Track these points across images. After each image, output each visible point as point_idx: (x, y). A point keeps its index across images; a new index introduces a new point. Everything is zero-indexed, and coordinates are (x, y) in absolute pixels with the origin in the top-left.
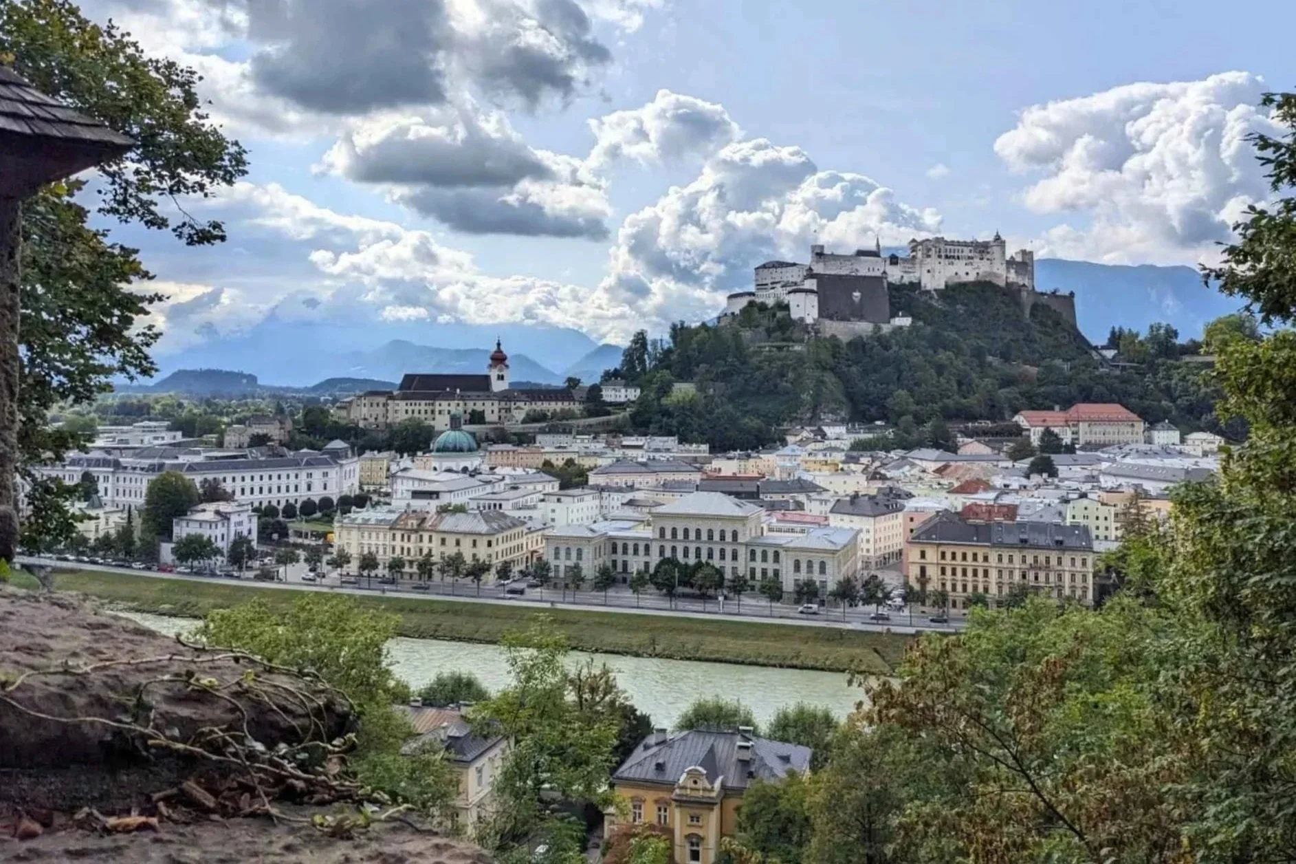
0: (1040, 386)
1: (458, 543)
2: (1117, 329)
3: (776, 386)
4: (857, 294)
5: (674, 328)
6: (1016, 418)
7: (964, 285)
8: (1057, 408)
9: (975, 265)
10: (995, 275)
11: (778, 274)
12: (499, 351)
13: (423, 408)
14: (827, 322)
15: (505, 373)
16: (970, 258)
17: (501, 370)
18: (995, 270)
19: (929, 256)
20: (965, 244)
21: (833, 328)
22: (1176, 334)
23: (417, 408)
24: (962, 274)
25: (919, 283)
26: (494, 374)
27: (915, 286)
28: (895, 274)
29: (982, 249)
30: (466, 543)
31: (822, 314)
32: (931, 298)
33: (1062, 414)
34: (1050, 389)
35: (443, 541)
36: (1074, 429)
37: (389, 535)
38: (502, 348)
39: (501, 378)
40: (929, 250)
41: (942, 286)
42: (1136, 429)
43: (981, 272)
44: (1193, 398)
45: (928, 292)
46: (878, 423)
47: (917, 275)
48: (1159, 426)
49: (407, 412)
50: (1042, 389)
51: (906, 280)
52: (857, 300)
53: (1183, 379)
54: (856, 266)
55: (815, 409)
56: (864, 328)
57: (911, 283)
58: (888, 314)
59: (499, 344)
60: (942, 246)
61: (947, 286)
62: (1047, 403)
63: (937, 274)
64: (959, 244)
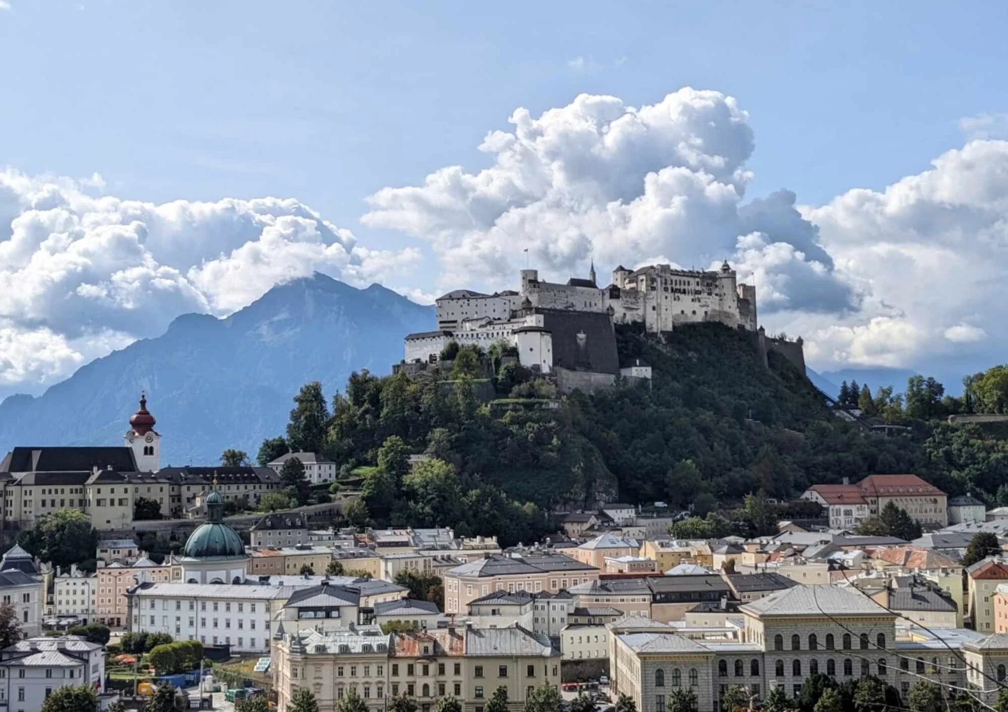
0: (816, 454)
1: (503, 672)
2: (849, 385)
3: (536, 457)
4: (581, 336)
5: (354, 379)
6: (807, 494)
7: (693, 326)
8: (846, 480)
9: (703, 302)
10: (728, 315)
11: (472, 308)
12: (144, 412)
13: (67, 496)
14: (564, 372)
15: (155, 444)
16: (698, 292)
17: (149, 439)
18: (726, 309)
19: (653, 289)
20: (691, 274)
21: (573, 379)
22: (940, 389)
23: (58, 498)
24: (688, 312)
25: (644, 322)
26: (138, 446)
27: (639, 327)
28: (620, 311)
29: (710, 280)
30: (517, 672)
31: (557, 361)
32: (659, 342)
33: (854, 488)
34: (830, 457)
35: (479, 672)
36: (874, 507)
37: (387, 668)
38: (148, 407)
39: (149, 451)
40: (653, 280)
41: (670, 328)
42: (939, 506)
43: (709, 309)
44: (983, 466)
45: (654, 335)
46: (659, 504)
47: (641, 312)
48: (962, 500)
49: (44, 503)
50: (820, 458)
51: (629, 319)
52: (581, 343)
53: (966, 443)
54: (571, 300)
55: (588, 486)
56: (601, 380)
57: (635, 323)
58: (617, 364)
59: (143, 403)
60: (668, 275)
61: (674, 327)
62: (830, 475)
63: (663, 311)
64: (684, 274)
